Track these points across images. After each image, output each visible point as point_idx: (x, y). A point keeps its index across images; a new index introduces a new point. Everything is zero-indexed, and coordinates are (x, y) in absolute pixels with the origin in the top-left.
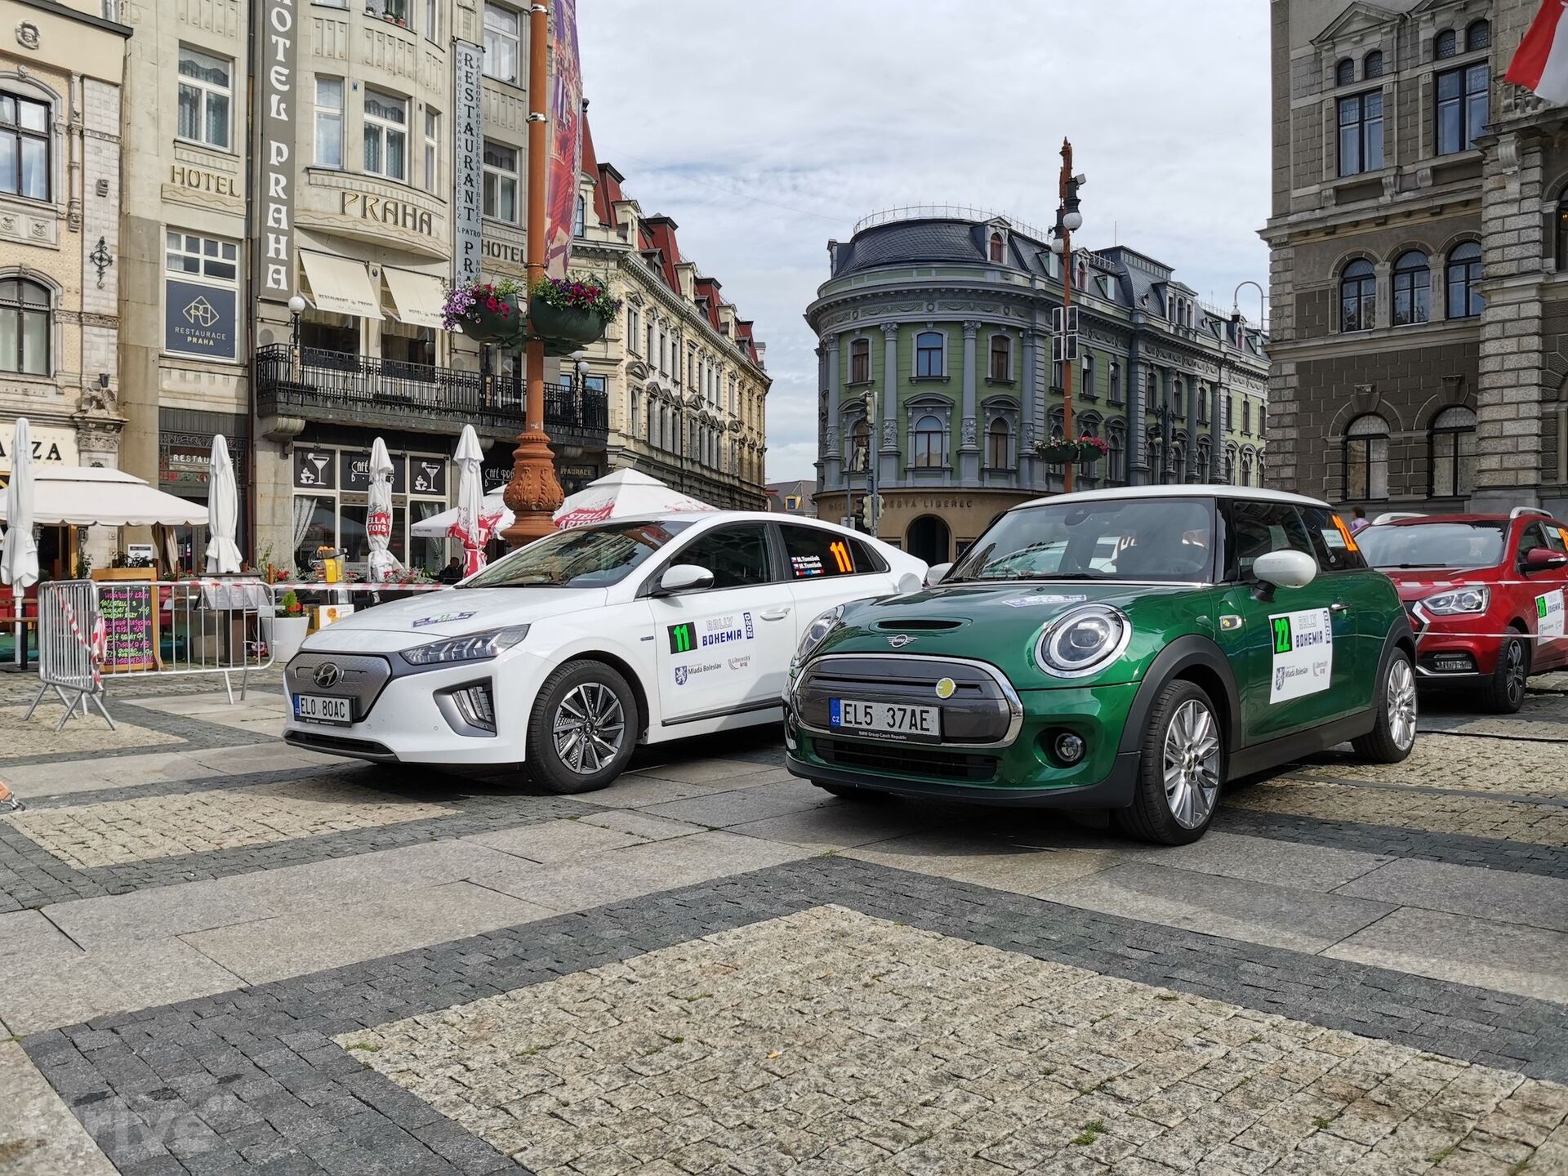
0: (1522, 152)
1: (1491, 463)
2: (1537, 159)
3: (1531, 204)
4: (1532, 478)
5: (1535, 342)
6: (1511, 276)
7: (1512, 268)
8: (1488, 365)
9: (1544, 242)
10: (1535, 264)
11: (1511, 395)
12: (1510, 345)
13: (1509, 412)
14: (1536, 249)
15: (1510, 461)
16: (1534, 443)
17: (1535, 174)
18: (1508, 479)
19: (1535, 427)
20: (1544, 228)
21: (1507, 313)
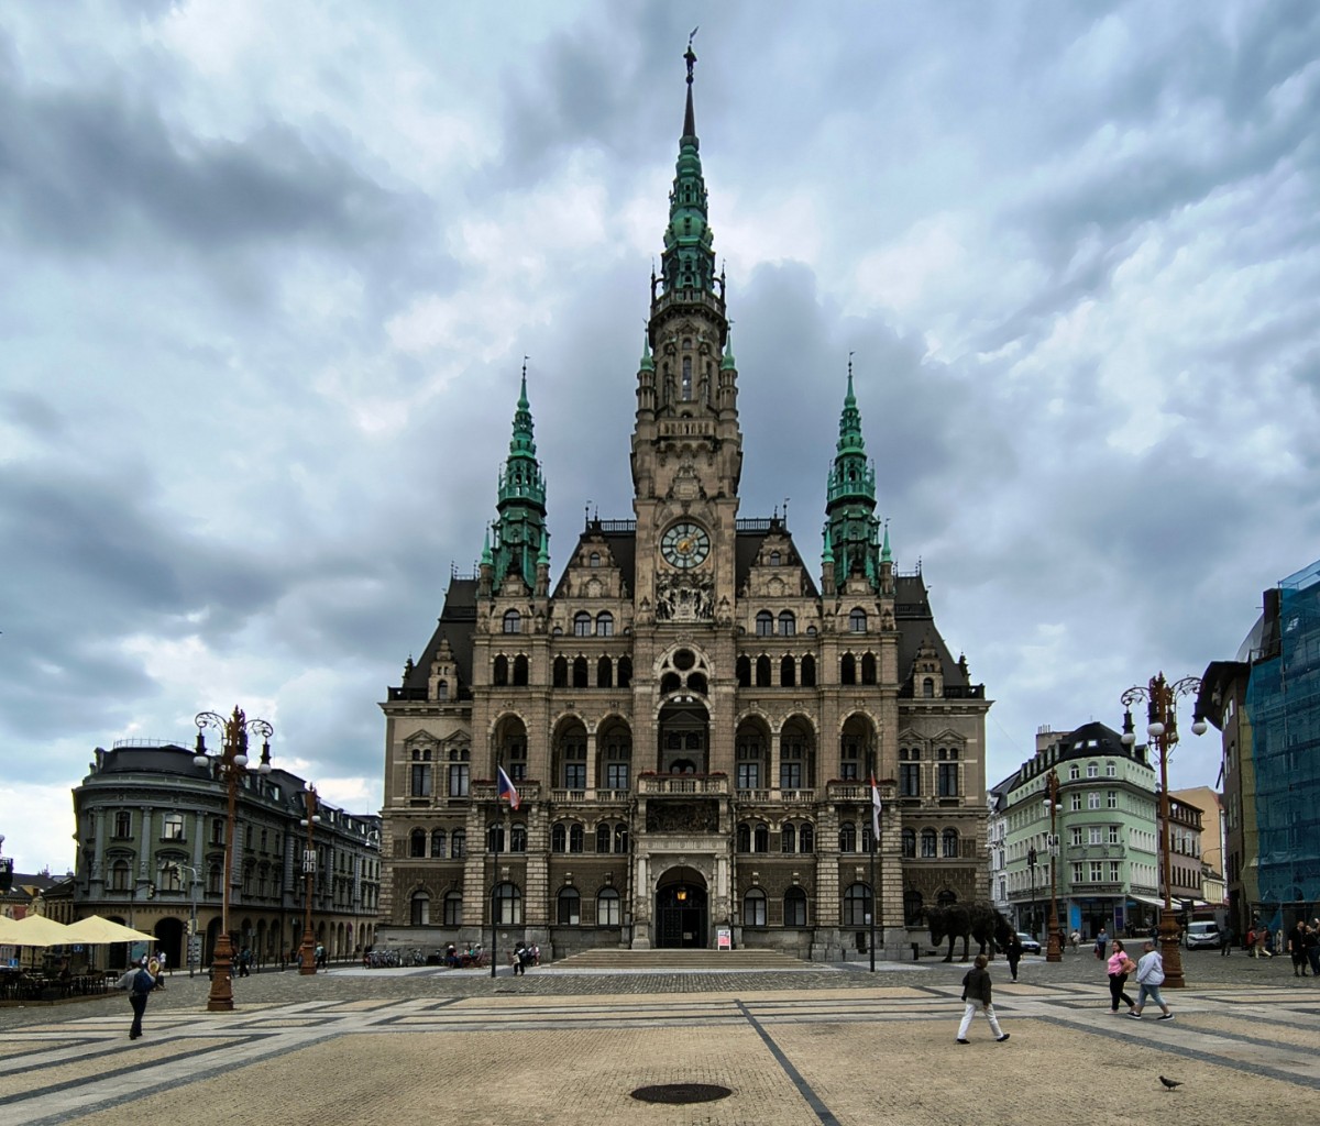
0: (479, 811)
1: (467, 916)
2: (483, 813)
3: (482, 829)
4: (480, 922)
5: (482, 876)
6: (475, 852)
7: (475, 849)
8: (468, 882)
9: (486, 842)
10: (482, 849)
11: (474, 893)
12: (474, 876)
13: (473, 899)
14: (483, 844)
15: (473, 916)
16: (481, 911)
17: (483, 819)
18: (473, 922)
19: (481, 905)
20: (486, 837)
21: (474, 865)
